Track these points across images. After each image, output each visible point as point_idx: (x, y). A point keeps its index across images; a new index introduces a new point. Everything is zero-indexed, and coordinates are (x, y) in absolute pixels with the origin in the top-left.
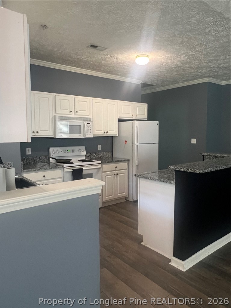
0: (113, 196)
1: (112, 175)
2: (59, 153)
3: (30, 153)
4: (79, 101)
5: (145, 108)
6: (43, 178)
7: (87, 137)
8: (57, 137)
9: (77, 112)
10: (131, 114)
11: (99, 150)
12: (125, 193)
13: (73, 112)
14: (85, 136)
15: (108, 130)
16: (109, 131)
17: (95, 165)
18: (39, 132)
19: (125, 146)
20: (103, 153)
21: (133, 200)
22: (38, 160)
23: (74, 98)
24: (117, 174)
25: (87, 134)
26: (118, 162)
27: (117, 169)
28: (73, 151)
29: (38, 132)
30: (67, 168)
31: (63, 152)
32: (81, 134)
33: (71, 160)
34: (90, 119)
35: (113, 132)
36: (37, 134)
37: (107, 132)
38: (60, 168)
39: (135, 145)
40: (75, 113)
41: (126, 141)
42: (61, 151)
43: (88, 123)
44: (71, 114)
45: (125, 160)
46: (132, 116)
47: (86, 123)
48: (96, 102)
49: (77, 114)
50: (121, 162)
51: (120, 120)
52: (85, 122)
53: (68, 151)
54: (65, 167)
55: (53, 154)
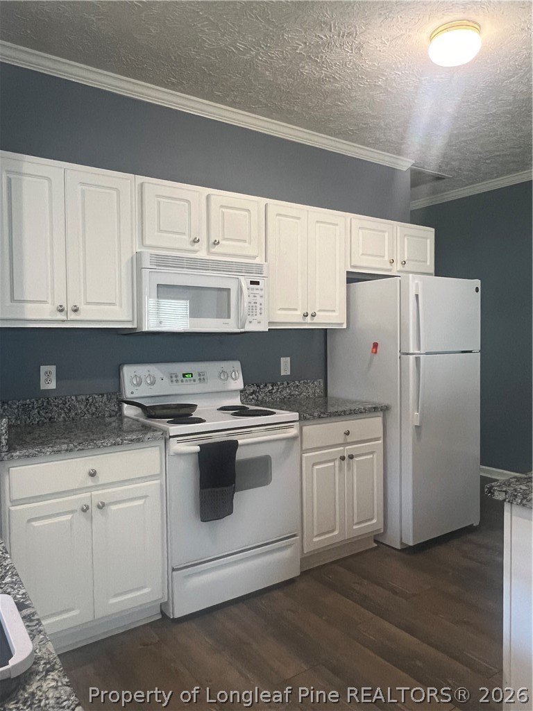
0: (336, 533)
1: (334, 460)
2: (153, 383)
3: (53, 385)
4: (222, 206)
5: (428, 241)
6: (90, 482)
7: (249, 328)
8: (146, 329)
9: (216, 243)
10: (386, 258)
11: (283, 373)
12: (375, 521)
13: (203, 244)
14: (243, 327)
15: (318, 309)
16: (320, 311)
17: (279, 428)
18: (82, 307)
19: (371, 361)
20: (297, 383)
21: (402, 543)
22: (83, 407)
23: (208, 197)
24: (351, 457)
25: (250, 318)
26: (355, 416)
27: (349, 439)
28: (202, 377)
29: (76, 310)
30: (179, 442)
31: (167, 380)
32: (229, 317)
33: (193, 407)
34: (259, 269)
35: (331, 315)
36: (72, 316)
37: (313, 316)
38: (155, 439)
39: (411, 357)
40: (208, 247)
41: (376, 345)
42: (162, 376)
43: (252, 283)
44: (196, 251)
45: (375, 408)
46: (388, 266)
47: (245, 283)
48: (278, 215)
49: (216, 249)
50: (362, 416)
51: (353, 278)
52: (242, 279)
53: (184, 375)
54: (171, 437)
55: (133, 389)
